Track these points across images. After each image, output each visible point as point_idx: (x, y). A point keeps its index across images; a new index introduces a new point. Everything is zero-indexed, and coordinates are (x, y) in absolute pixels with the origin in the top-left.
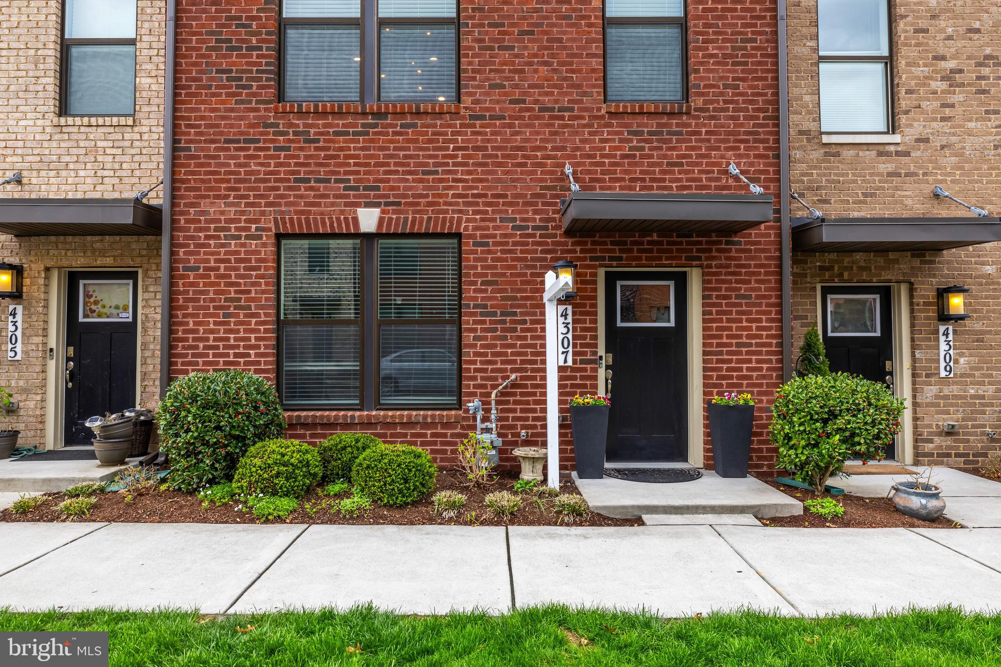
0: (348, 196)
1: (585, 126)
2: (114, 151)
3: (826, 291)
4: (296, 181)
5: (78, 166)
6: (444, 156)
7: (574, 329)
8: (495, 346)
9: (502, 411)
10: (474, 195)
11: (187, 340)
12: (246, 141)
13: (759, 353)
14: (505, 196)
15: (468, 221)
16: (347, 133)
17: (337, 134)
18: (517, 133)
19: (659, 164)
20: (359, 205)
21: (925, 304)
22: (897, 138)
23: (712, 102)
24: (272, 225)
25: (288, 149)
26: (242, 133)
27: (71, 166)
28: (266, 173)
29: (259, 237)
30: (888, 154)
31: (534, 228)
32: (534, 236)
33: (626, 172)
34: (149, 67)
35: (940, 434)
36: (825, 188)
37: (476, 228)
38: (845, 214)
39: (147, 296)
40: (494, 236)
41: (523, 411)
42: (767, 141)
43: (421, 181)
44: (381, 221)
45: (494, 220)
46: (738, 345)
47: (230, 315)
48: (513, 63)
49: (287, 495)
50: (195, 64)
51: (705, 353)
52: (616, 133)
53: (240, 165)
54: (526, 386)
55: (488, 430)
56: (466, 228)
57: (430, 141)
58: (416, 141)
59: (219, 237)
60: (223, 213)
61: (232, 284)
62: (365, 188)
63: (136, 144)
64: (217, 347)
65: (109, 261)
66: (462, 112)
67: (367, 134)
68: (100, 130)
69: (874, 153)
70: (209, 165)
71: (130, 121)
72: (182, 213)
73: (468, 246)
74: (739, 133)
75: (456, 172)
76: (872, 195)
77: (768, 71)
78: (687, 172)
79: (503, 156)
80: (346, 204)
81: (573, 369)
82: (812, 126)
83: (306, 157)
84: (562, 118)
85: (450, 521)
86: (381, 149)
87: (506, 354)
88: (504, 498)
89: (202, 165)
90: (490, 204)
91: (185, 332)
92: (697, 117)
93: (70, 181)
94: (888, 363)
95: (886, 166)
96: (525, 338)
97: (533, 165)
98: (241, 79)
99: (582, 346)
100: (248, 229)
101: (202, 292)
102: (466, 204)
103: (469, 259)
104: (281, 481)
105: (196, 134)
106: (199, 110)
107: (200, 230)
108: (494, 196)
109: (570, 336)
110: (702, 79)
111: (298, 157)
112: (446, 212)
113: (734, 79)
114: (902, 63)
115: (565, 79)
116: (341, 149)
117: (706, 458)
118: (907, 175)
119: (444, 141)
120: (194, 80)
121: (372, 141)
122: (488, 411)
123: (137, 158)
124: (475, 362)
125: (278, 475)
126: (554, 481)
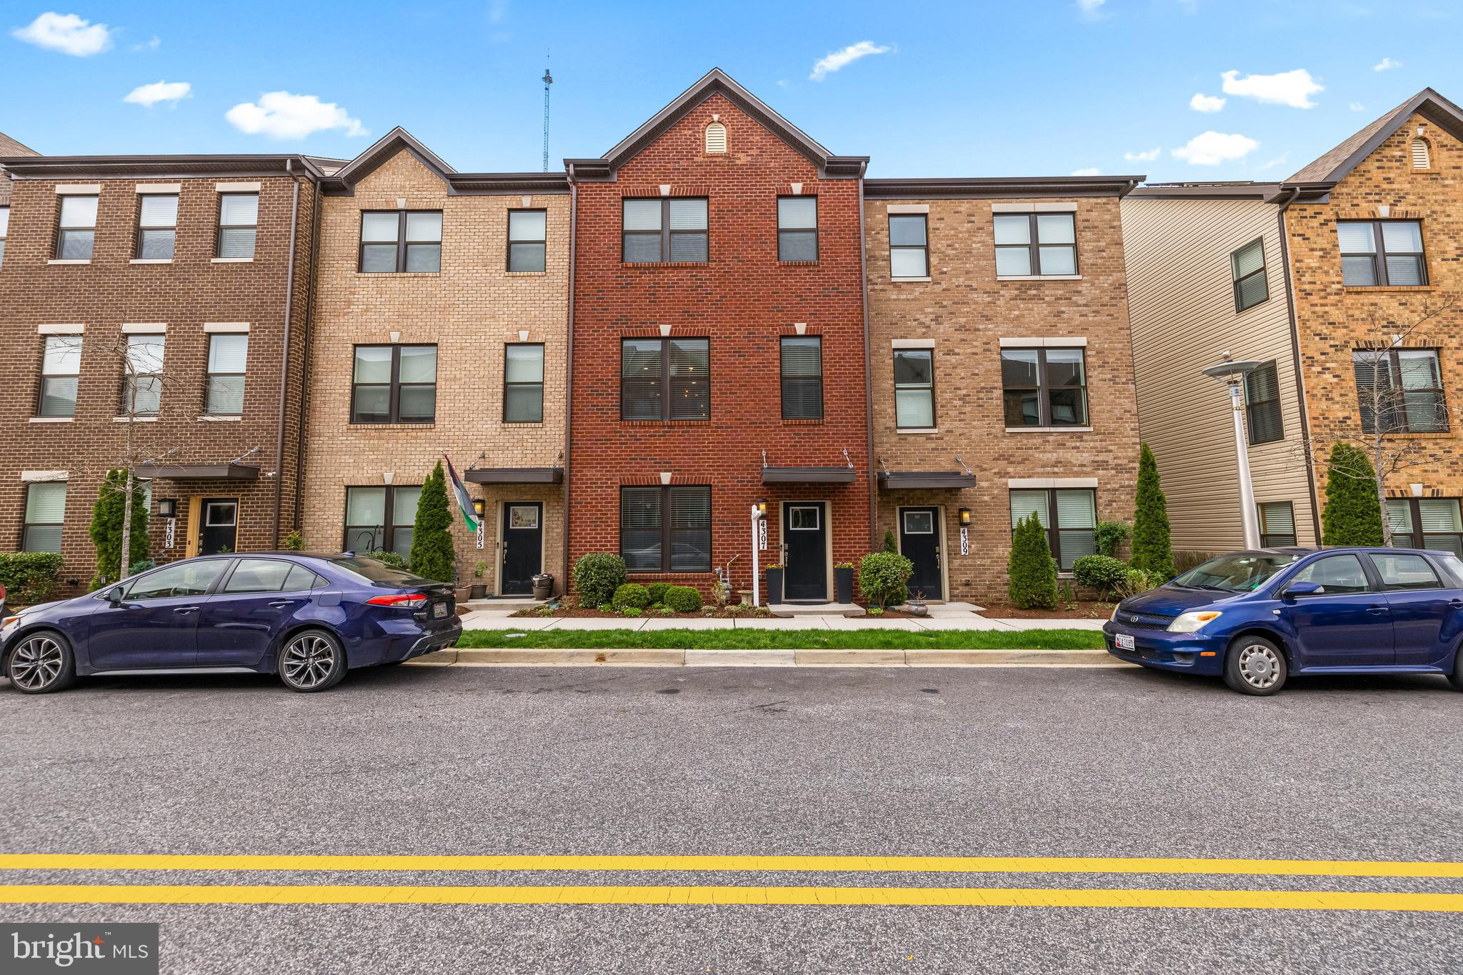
0: (656, 467)
1: (772, 431)
2: (531, 440)
3: (902, 511)
4: (630, 459)
5: (513, 448)
6: (703, 447)
7: (768, 532)
8: (729, 540)
9: (733, 573)
10: (718, 466)
11: (576, 538)
12: (605, 440)
13: (860, 543)
14: (733, 466)
15: (715, 478)
16: (655, 436)
17: (650, 436)
18: (738, 435)
19: (809, 450)
20: (661, 471)
21: (953, 517)
22: (936, 431)
23: (834, 419)
24: (618, 481)
25: (626, 444)
26: (604, 436)
27: (510, 448)
28: (616, 455)
29: (612, 487)
30: (932, 439)
31: (748, 482)
32: (747, 486)
33: (793, 454)
34: (550, 397)
35: (962, 585)
36: (899, 457)
37: (719, 482)
38: (909, 470)
39: (548, 515)
40: (728, 486)
41: (742, 572)
42: (862, 437)
43: (692, 459)
44: (672, 478)
45: (727, 478)
46: (849, 539)
47: (598, 526)
48: (736, 401)
49: (637, 607)
50: (580, 402)
51: (833, 543)
52: (787, 435)
53: (603, 452)
54: (744, 560)
55: (726, 581)
56: (714, 482)
57: (696, 439)
58: (689, 439)
59: (592, 487)
60: (594, 475)
61: (599, 510)
62: (664, 463)
63: (544, 436)
64: (591, 542)
65: (529, 497)
66: (712, 425)
67: (665, 436)
68: (526, 430)
69: (924, 438)
70: (587, 452)
71: (541, 425)
72: (574, 476)
73: (715, 490)
74: (848, 434)
75: (709, 454)
76: (924, 460)
77: (862, 403)
78: (822, 453)
79: (732, 446)
80: (655, 471)
81: (767, 551)
82: (892, 425)
83: (635, 447)
84: (761, 427)
85: (710, 617)
86: (672, 443)
87: (734, 544)
88: (733, 608)
89: (584, 452)
90: (726, 470)
91: (575, 534)
92: (828, 426)
93: (509, 456)
94: (937, 548)
95: (931, 445)
96: (744, 536)
97: (747, 450)
98: (603, 409)
99: (772, 540)
100: (607, 483)
101: (584, 515)
102: (714, 470)
103: (715, 498)
104: (635, 600)
105: (582, 436)
106: (582, 425)
107: (583, 484)
108: (727, 466)
109: (766, 535)
110: (829, 407)
111: (631, 447)
112: (704, 474)
113: (846, 407)
114: (938, 392)
115: (763, 408)
116: (652, 443)
117: (835, 596)
118: (942, 449)
119: (703, 439)
120: (580, 410)
121: (667, 439)
122: (725, 573)
123: (544, 444)
124: (719, 549)
125: (633, 598)
126: (756, 603)
